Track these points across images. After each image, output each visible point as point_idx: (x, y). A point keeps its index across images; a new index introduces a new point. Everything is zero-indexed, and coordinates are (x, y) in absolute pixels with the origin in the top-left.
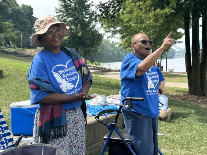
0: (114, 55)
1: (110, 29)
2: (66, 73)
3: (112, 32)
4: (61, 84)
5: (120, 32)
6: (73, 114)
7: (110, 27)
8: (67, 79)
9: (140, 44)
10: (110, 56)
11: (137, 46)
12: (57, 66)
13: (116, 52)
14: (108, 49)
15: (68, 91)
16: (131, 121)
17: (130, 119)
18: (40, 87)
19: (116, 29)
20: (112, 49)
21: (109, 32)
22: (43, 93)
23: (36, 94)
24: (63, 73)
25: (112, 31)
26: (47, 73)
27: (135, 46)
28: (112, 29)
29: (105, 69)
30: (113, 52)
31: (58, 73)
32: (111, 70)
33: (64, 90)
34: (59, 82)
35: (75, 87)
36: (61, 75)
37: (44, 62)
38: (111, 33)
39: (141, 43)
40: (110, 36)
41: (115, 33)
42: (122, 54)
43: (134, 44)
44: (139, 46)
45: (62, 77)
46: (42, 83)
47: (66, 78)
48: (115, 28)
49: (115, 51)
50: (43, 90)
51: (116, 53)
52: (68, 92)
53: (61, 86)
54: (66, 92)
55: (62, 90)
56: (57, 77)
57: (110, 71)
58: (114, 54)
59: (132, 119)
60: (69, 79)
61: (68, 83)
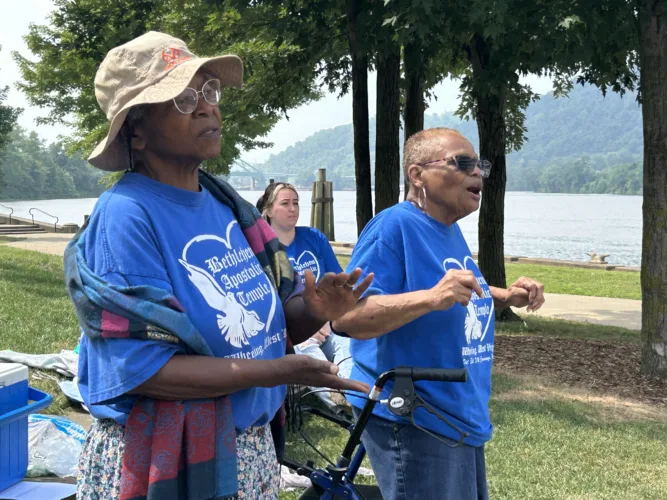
0: (35, 175)
1: (47, 94)
2: (232, 271)
3: (54, 104)
4: (224, 315)
5: (80, 106)
6: (256, 449)
7: (47, 87)
8: (240, 294)
9: (449, 170)
10: (24, 179)
11: (436, 174)
12: (199, 238)
13: (43, 168)
14: (19, 158)
15: (247, 343)
16: (398, 459)
17: (396, 449)
18: (149, 327)
19: (69, 95)
20: (30, 157)
21: (44, 102)
22: (158, 350)
23: (128, 353)
24: (224, 271)
25: (55, 100)
26: (166, 267)
27: (424, 173)
28: (54, 94)
29: (17, 222)
30: (34, 166)
31: (205, 267)
32: (38, 226)
33: (234, 338)
34: (212, 305)
35: (265, 328)
36: (217, 277)
37: (151, 222)
38: (52, 109)
39: (451, 167)
40: (47, 116)
41: (64, 107)
42: (62, 175)
43: (420, 168)
44: (445, 178)
45: (222, 285)
46: (157, 306)
47: (234, 290)
48: (63, 92)
49: (38, 162)
50: (160, 340)
51: (44, 170)
52: (246, 349)
53: (222, 322)
54: (240, 346)
55: (227, 339)
56: (204, 283)
57: (37, 228)
58: (38, 173)
59: (404, 452)
60: (244, 295)
61: (245, 311)
